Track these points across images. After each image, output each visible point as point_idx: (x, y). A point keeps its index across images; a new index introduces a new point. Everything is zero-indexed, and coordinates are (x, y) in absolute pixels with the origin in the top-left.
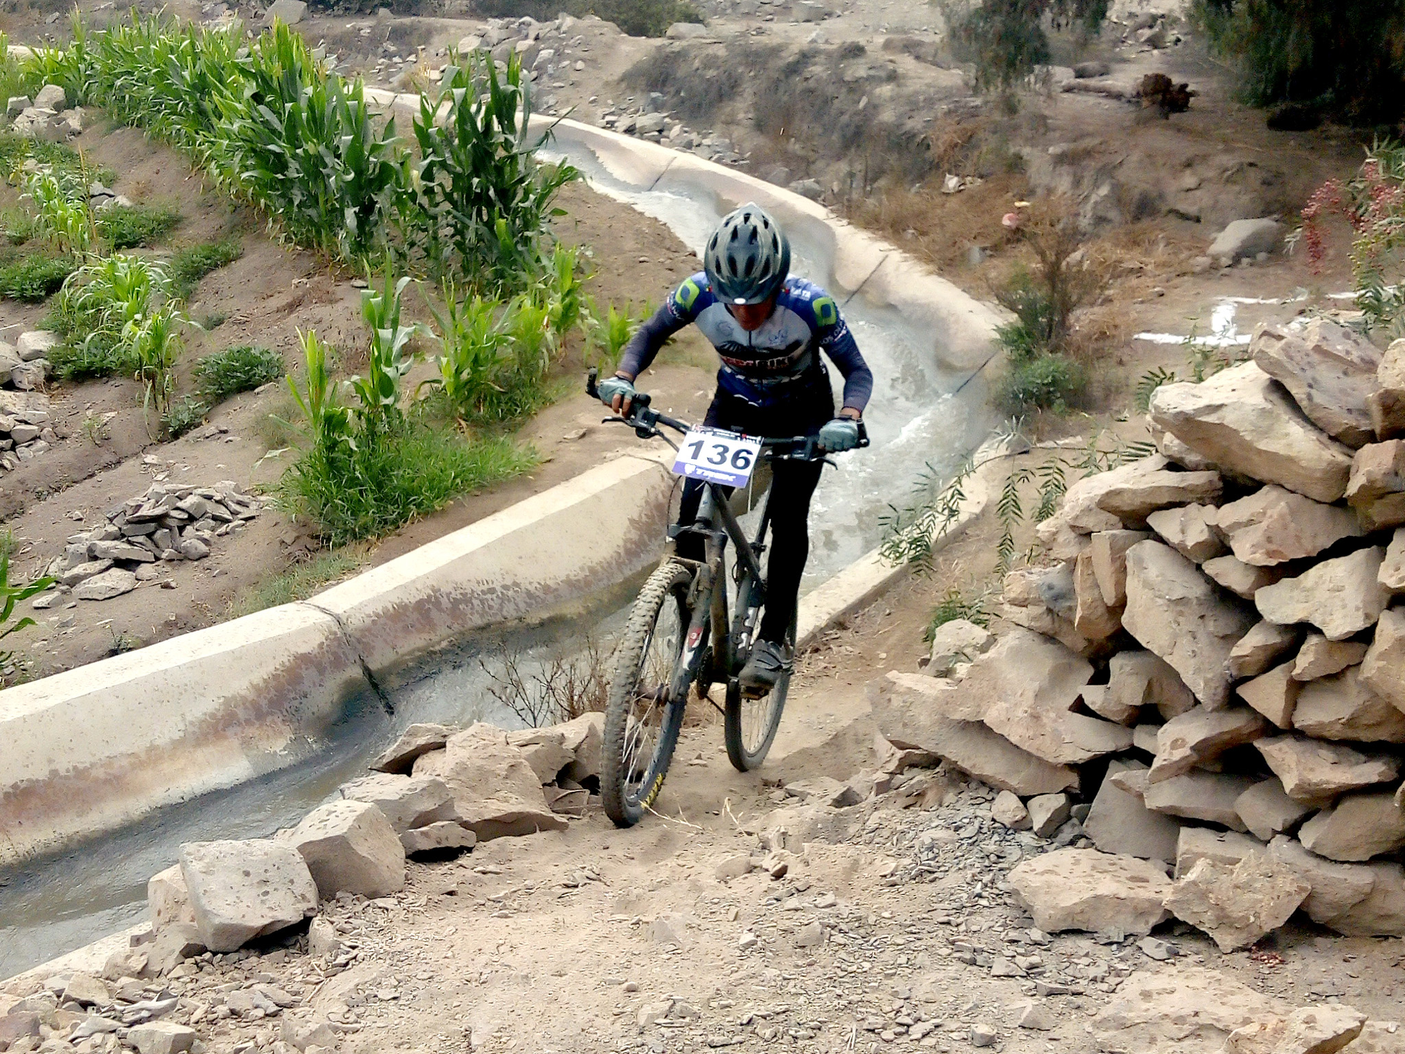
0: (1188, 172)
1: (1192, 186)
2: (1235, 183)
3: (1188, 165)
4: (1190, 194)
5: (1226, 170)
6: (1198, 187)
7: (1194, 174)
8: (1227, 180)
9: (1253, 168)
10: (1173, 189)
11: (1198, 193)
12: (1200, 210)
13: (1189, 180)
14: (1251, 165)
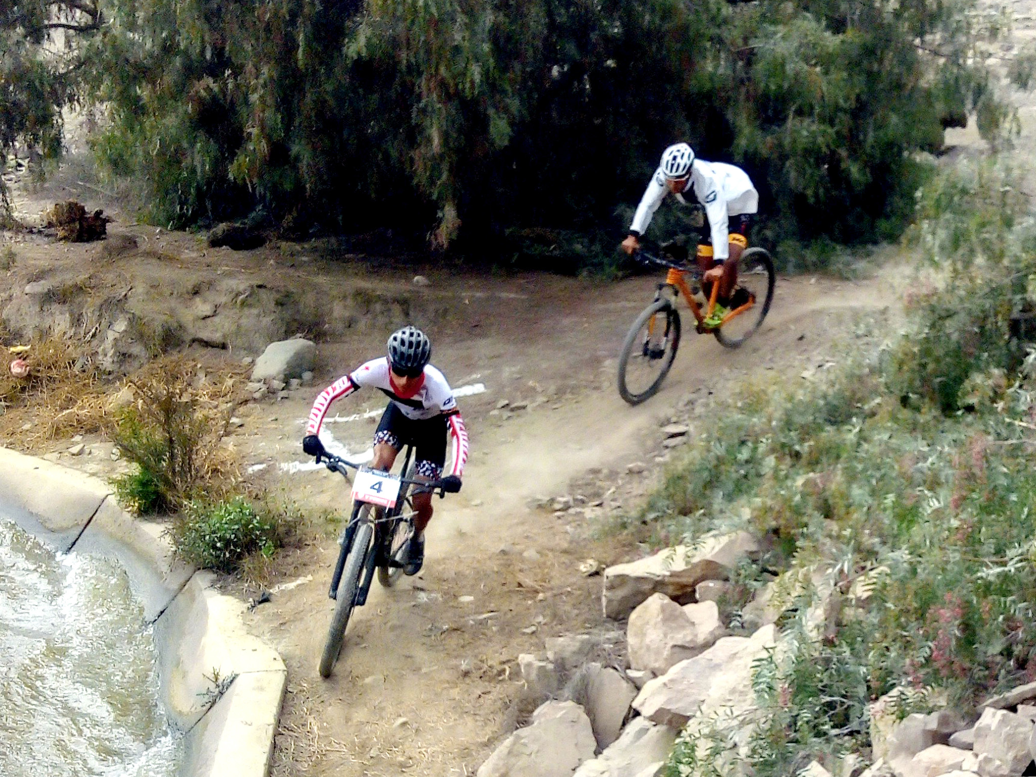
0: (198, 300)
1: (208, 314)
2: (250, 306)
3: (196, 292)
4: (209, 320)
5: (238, 295)
6: (215, 314)
7: (205, 302)
8: (243, 303)
9: (262, 290)
10: (191, 318)
11: (216, 319)
12: (224, 336)
13: (202, 307)
14: (260, 287)
